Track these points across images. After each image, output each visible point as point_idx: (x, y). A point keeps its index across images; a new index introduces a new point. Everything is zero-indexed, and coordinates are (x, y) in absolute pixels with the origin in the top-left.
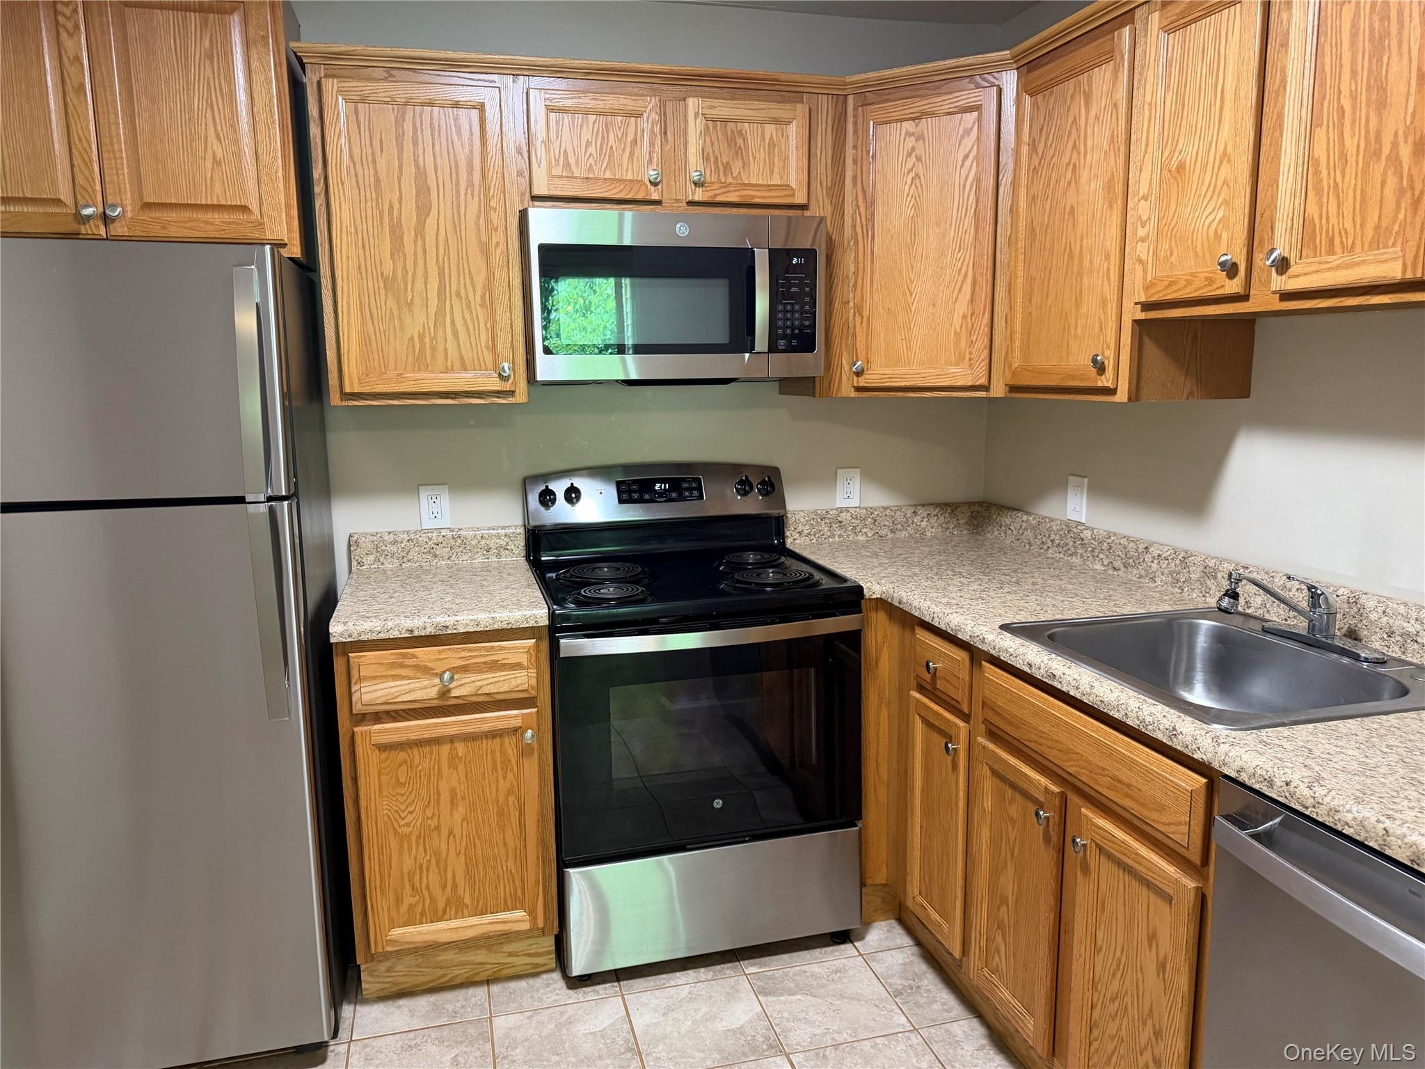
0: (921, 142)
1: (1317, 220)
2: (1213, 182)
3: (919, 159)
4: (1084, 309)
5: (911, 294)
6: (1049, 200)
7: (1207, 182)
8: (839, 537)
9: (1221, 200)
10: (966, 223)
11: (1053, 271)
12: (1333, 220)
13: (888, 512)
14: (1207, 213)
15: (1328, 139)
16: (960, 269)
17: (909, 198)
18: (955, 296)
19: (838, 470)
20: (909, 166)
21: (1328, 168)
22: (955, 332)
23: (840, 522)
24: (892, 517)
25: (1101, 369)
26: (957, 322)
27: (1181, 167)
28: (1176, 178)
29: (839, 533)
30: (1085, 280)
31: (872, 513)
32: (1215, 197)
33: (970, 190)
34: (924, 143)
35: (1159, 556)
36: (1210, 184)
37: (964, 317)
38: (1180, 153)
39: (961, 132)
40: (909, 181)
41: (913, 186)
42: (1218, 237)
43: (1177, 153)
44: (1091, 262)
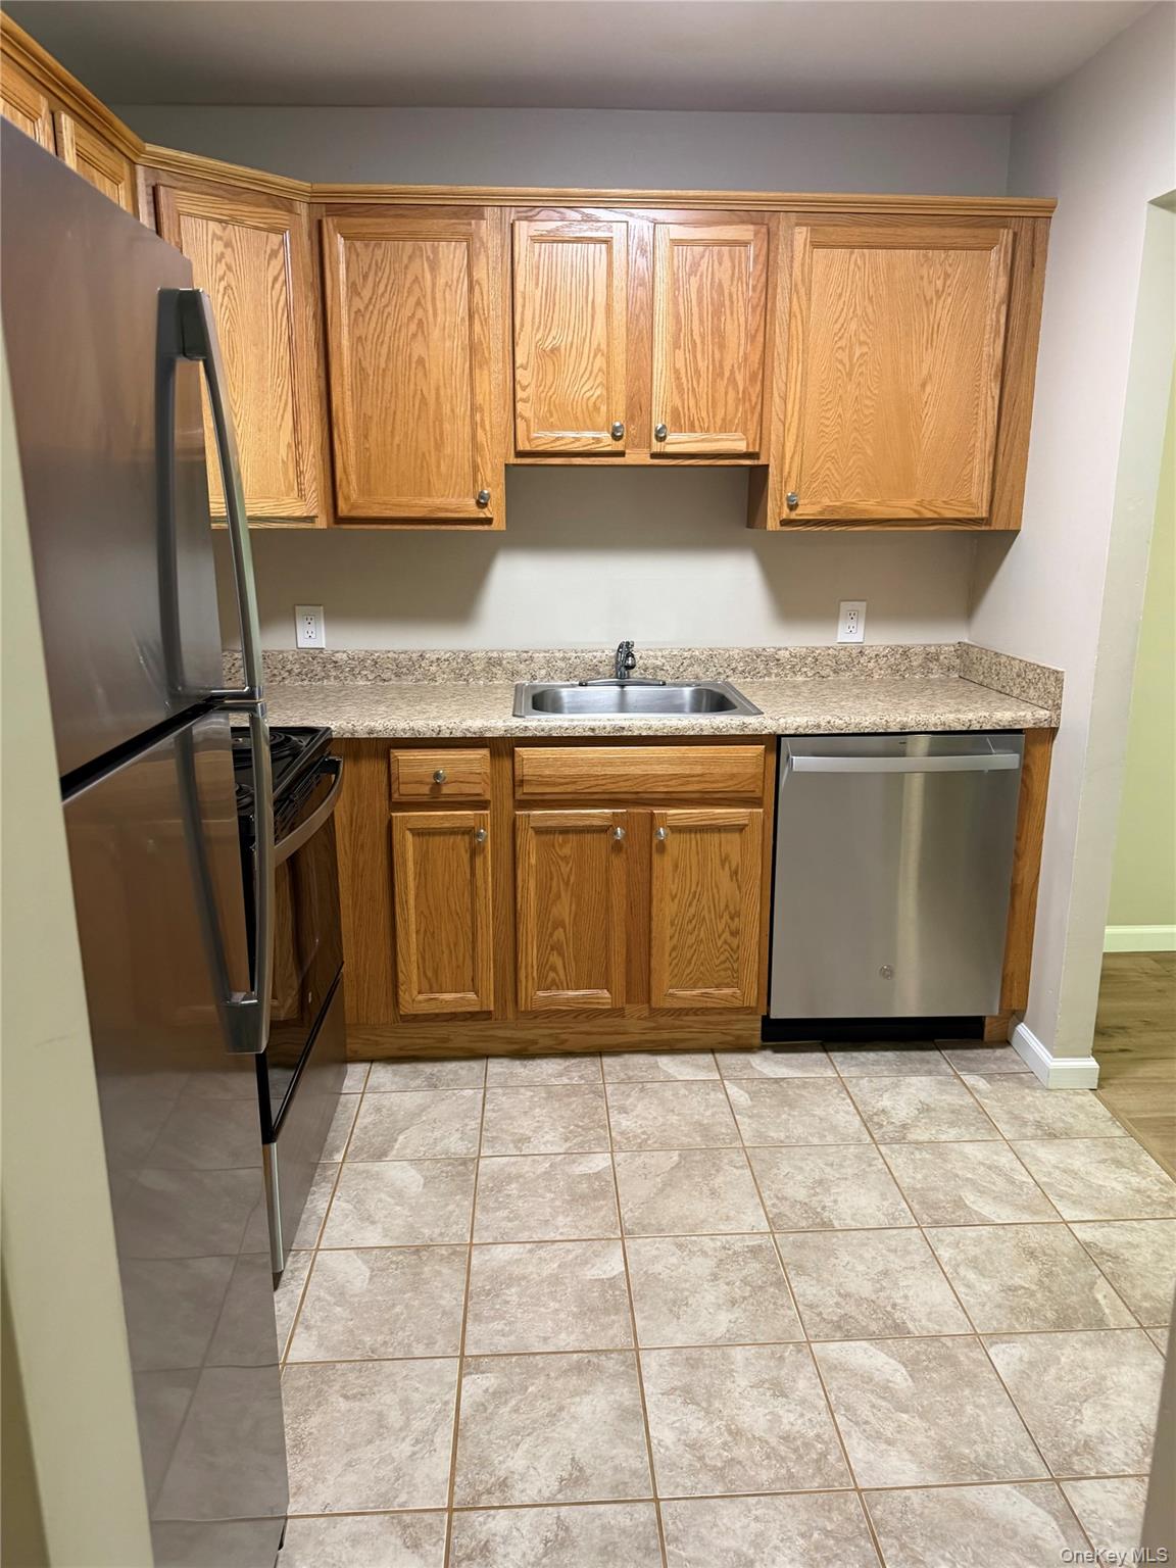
0: (230, 249)
1: (680, 409)
2: (589, 368)
3: (229, 268)
4: (448, 450)
5: (236, 416)
6: (385, 346)
7: (583, 365)
9: (598, 382)
10: (282, 350)
11: (399, 414)
12: (693, 411)
14: (585, 389)
15: (686, 359)
16: (281, 397)
17: (223, 308)
18: (278, 424)
20: (220, 273)
21: (687, 376)
22: (283, 460)
25: (481, 505)
26: (283, 451)
27: (555, 350)
28: (551, 358)
30: (447, 426)
32: (592, 379)
33: (283, 315)
34: (233, 251)
36: (586, 368)
37: (289, 445)
38: (554, 338)
39: (269, 251)
40: (222, 290)
41: (226, 297)
42: (597, 409)
43: (550, 338)
44: (453, 411)
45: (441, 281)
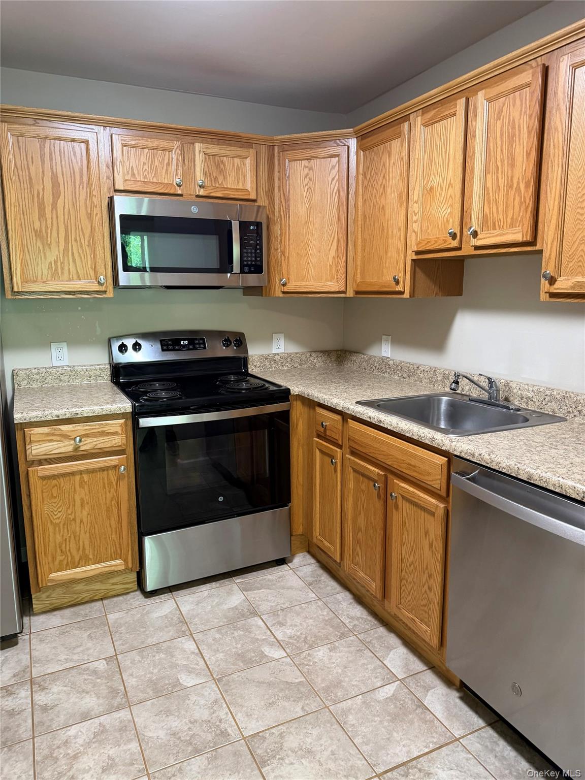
0: (311, 171)
1: (489, 216)
2: (445, 197)
3: (310, 179)
4: (389, 254)
5: (308, 246)
6: (373, 202)
7: (443, 196)
8: (275, 368)
9: (449, 204)
10: (334, 212)
11: (375, 236)
12: (495, 215)
13: (298, 355)
14: (443, 210)
15: (492, 179)
16: (331, 235)
17: (306, 199)
18: (329, 248)
19: (273, 335)
20: (306, 182)
21: (493, 192)
22: (330, 265)
23: (275, 360)
24: (300, 357)
25: (397, 282)
26: (330, 260)
27: (432, 188)
28: (429, 194)
29: (274, 366)
30: (390, 241)
31: (290, 356)
32: (447, 202)
33: (335, 195)
34: (313, 171)
35: (424, 370)
36: (444, 197)
37: (334, 258)
38: (431, 182)
39: (330, 167)
40: (306, 190)
41: (308, 193)
42: (448, 221)
43: (430, 182)
44: (392, 232)
45: (392, 162)
